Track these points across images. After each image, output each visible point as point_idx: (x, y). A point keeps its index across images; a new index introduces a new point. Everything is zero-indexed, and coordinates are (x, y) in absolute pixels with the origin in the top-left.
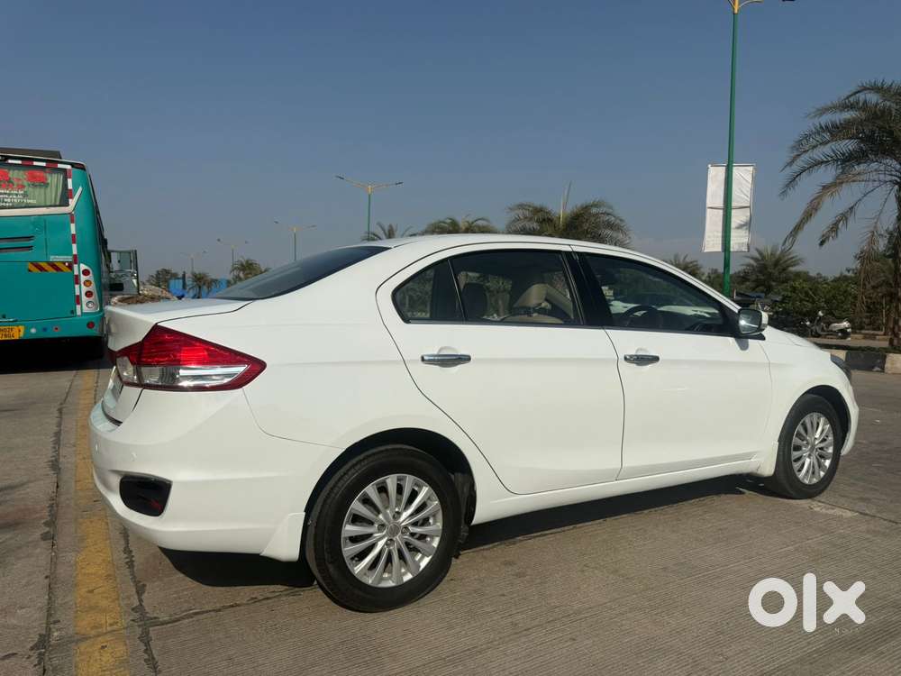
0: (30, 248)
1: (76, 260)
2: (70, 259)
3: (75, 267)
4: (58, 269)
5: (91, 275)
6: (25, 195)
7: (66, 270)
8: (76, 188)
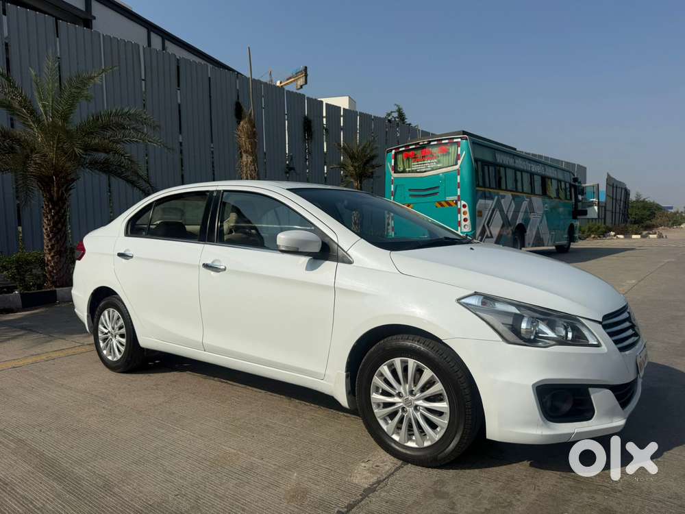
0: (436, 194)
1: (459, 199)
2: (456, 198)
3: (459, 202)
4: (450, 205)
5: (467, 207)
6: (439, 162)
7: (454, 205)
8: (462, 153)
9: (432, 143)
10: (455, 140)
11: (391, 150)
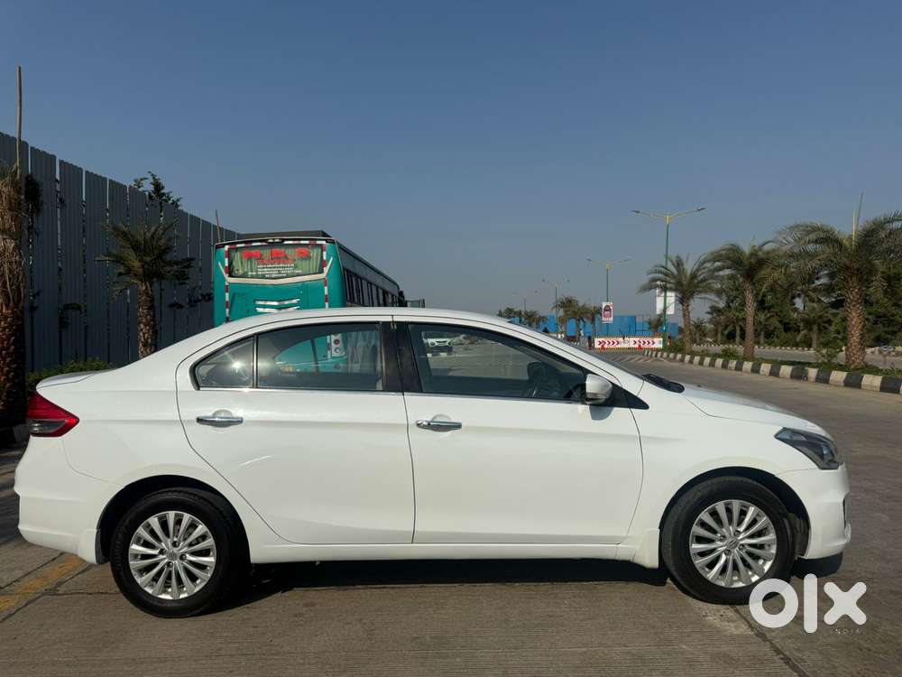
6: (296, 267)
8: (328, 259)
9: (286, 242)
10: (318, 242)
11: (225, 245)
